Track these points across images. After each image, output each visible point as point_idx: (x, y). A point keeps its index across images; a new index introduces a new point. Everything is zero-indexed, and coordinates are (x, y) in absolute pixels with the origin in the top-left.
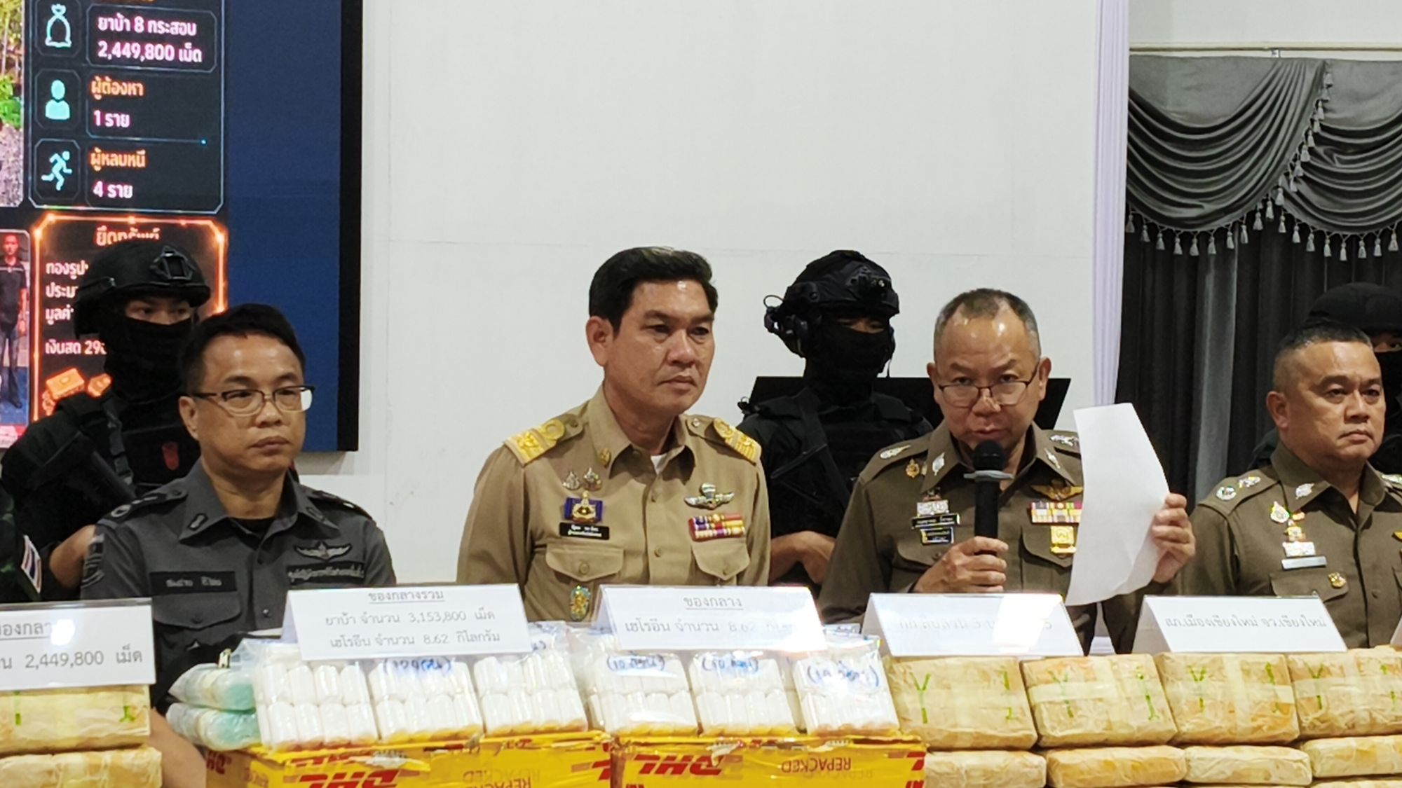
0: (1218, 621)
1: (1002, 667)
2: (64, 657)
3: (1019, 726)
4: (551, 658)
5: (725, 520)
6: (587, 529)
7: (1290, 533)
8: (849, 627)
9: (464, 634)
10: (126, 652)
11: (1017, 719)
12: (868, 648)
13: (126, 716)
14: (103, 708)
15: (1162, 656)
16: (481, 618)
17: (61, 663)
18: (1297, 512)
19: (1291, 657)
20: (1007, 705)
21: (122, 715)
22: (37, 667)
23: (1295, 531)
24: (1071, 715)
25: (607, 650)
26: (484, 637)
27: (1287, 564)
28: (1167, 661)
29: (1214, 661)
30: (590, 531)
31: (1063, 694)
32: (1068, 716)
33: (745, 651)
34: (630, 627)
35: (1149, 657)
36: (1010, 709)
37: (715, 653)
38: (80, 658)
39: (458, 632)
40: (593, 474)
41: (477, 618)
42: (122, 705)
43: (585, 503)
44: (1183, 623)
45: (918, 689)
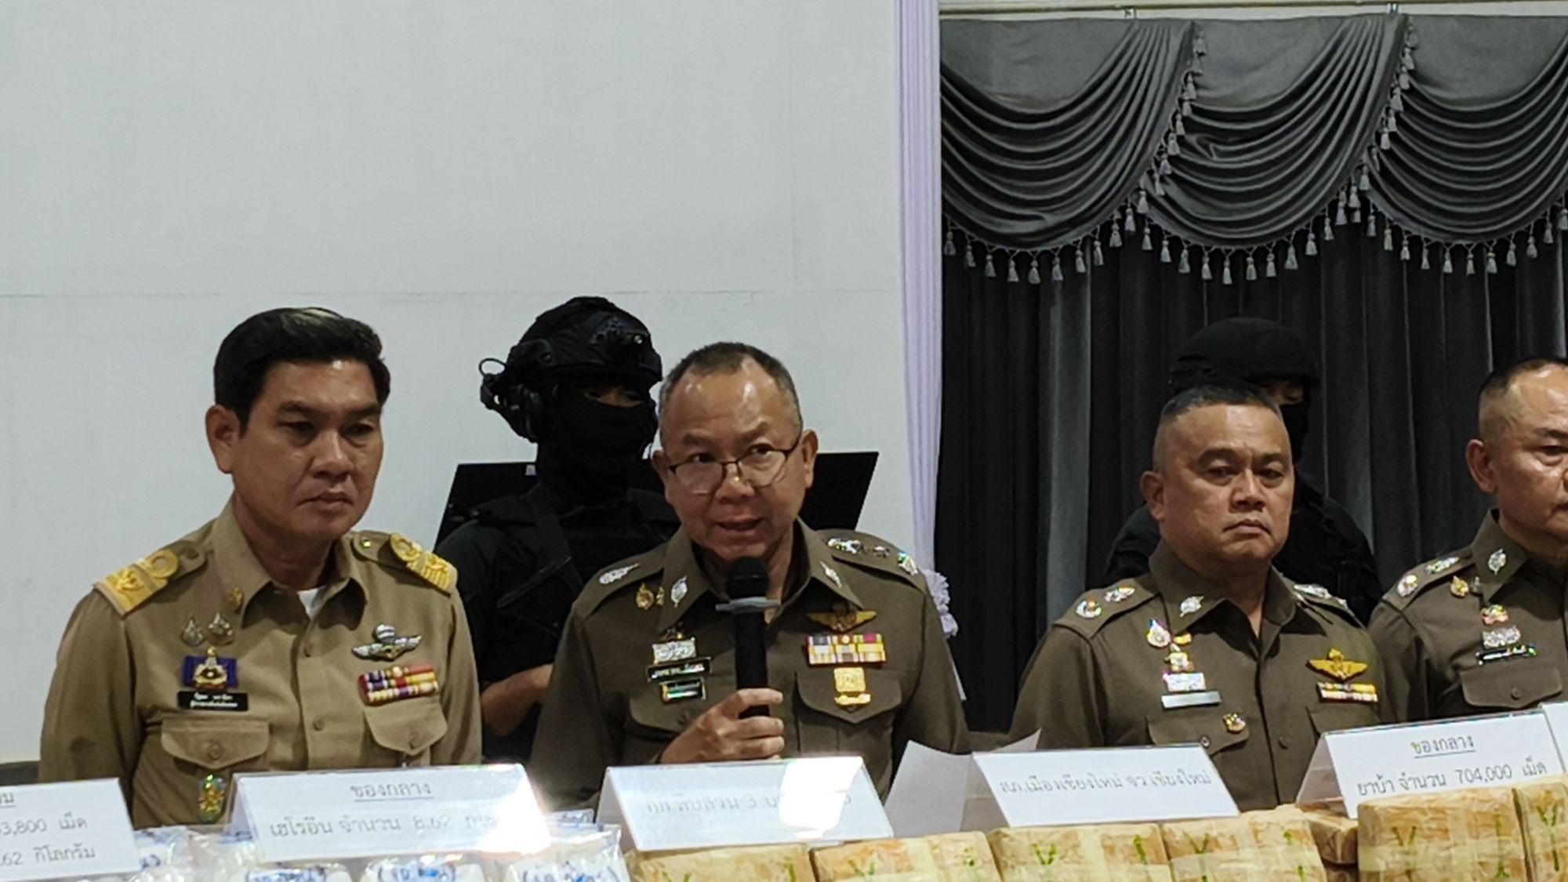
0: (1070, 783)
1: (787, 858)
4: (168, 877)
5: (410, 674)
6: (216, 697)
7: (1172, 661)
8: (579, 814)
9: (44, 851)
12: (605, 842)
15: (998, 833)
16: (68, 827)
18: (1180, 634)
19: (1167, 826)
23: (1179, 658)
25: (246, 863)
26: (73, 853)
27: (1168, 701)
28: (1005, 840)
29: (1066, 836)
30: (221, 701)
33: (438, 855)
34: (276, 830)
35: (981, 835)
37: (395, 860)
39: (36, 849)
40: (222, 622)
41: (63, 828)
43: (211, 663)
44: (1024, 787)
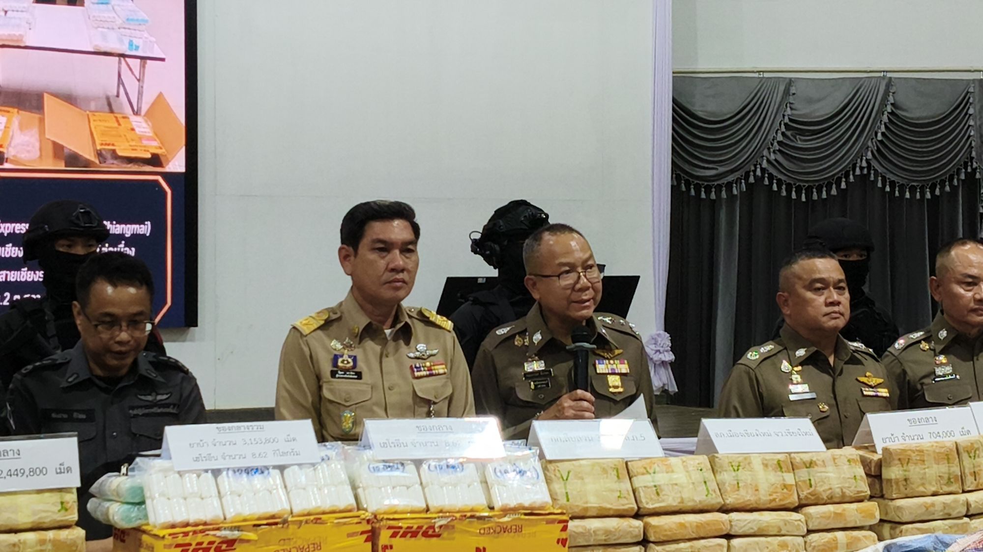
1: (615, 465)
2: (22, 471)
3: (626, 501)
4: (333, 465)
6: (348, 373)
7: (793, 379)
9: (278, 452)
10: (62, 467)
11: (625, 497)
12: (532, 455)
13: (62, 507)
14: (48, 503)
15: (714, 456)
17: (20, 475)
18: (796, 366)
19: (792, 455)
20: (619, 489)
21: (60, 507)
22: (5, 478)
23: (796, 377)
24: (658, 494)
25: (368, 460)
26: (290, 453)
27: (792, 397)
28: (717, 459)
29: (745, 459)
30: (350, 375)
31: (653, 481)
32: (656, 495)
33: (454, 458)
34: (382, 445)
35: (705, 457)
36: (620, 491)
37: (435, 461)
38: (33, 471)
39: (274, 450)
40: (349, 341)
41: (286, 441)
42: (59, 501)
43: (345, 357)
44: (726, 435)
45: (563, 480)
